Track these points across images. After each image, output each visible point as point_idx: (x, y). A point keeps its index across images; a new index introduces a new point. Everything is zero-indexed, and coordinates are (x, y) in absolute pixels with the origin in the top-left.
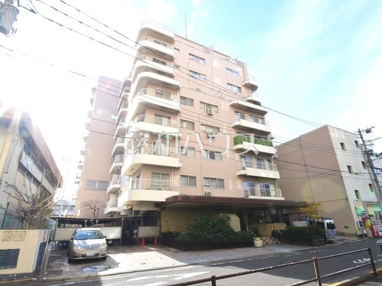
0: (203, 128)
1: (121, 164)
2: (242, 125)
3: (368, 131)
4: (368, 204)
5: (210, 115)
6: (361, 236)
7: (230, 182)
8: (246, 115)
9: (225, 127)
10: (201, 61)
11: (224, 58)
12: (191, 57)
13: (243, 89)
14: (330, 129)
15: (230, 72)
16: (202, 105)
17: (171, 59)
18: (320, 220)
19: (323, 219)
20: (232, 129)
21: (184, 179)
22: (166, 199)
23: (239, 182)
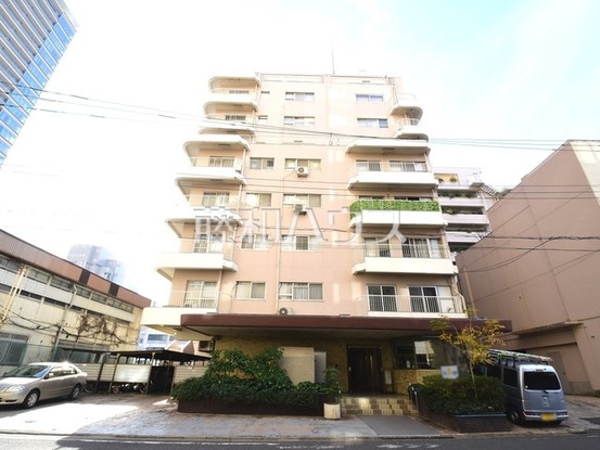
0: (288, 200)
5: (302, 177)
7: (336, 287)
8: (382, 163)
9: (332, 192)
10: (306, 98)
11: (361, 80)
12: (290, 96)
13: (392, 121)
15: (362, 101)
16: (290, 164)
17: (252, 108)
20: (349, 192)
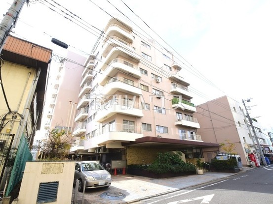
0: (154, 91)
1: (86, 114)
2: (178, 91)
3: (248, 101)
4: (251, 146)
5: (158, 83)
6: (250, 166)
7: (172, 129)
10: (148, 46)
12: (142, 43)
13: (173, 69)
14: (228, 98)
15: (164, 57)
16: (152, 76)
17: (131, 42)
18: (233, 156)
19: (234, 155)
20: (171, 94)
21: (144, 125)
22: (136, 139)
23: (177, 129)
